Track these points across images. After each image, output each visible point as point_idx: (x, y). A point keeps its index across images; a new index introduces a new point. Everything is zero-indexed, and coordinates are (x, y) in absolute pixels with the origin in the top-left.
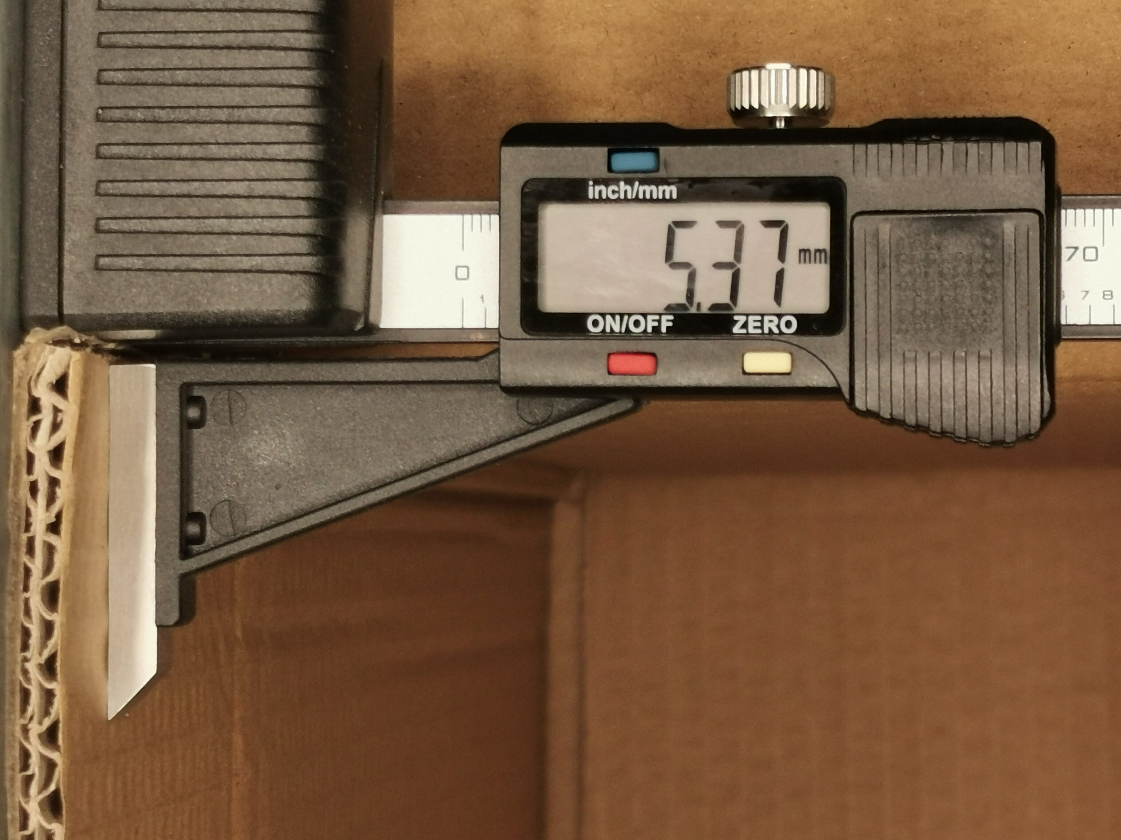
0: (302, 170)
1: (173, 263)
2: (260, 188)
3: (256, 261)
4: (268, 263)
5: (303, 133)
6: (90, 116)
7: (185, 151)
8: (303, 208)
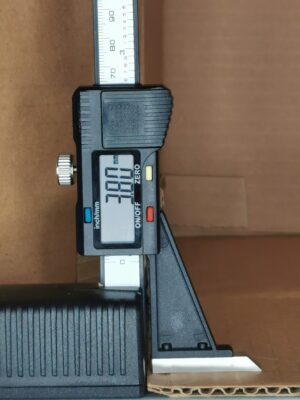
0: (93, 313)
1: (123, 351)
2: (99, 326)
3: (122, 326)
4: (122, 323)
5: (82, 313)
6: (78, 378)
7: (88, 349)
8: (105, 313)
